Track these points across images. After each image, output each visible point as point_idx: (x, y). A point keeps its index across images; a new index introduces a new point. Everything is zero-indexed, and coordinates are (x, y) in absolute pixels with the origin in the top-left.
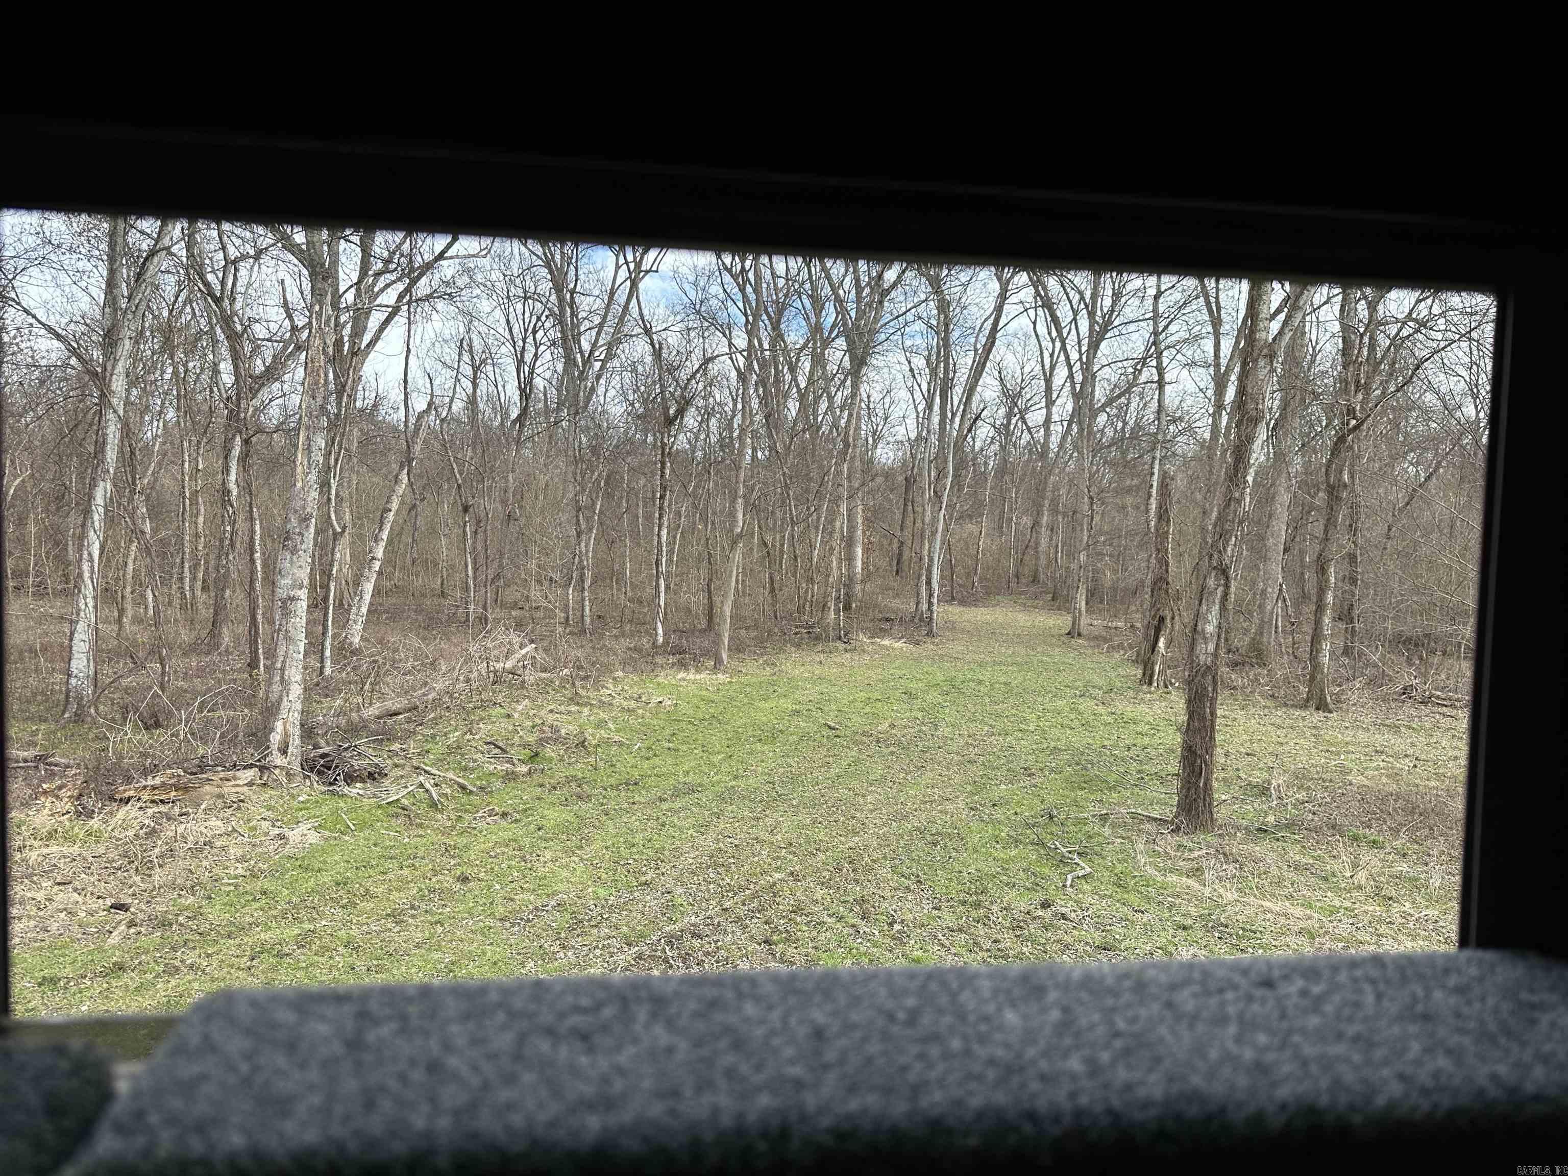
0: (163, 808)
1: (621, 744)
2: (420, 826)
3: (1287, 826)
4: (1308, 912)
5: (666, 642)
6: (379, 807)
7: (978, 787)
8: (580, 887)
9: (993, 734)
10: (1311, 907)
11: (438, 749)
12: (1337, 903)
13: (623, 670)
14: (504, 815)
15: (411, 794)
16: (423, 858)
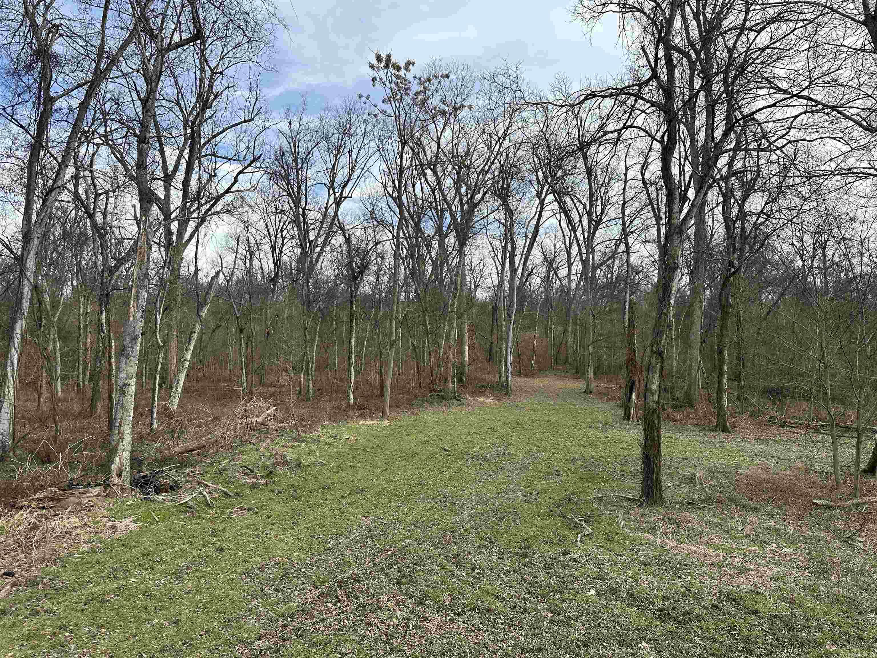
0: (44, 511)
1: (322, 464)
2: (199, 517)
3: (705, 501)
4: (717, 552)
5: (355, 403)
6: (175, 507)
7: (529, 483)
8: (289, 552)
9: (539, 451)
10: (718, 549)
11: (212, 471)
12: (733, 546)
13: (329, 420)
14: (249, 510)
15: (195, 498)
16: (197, 537)
